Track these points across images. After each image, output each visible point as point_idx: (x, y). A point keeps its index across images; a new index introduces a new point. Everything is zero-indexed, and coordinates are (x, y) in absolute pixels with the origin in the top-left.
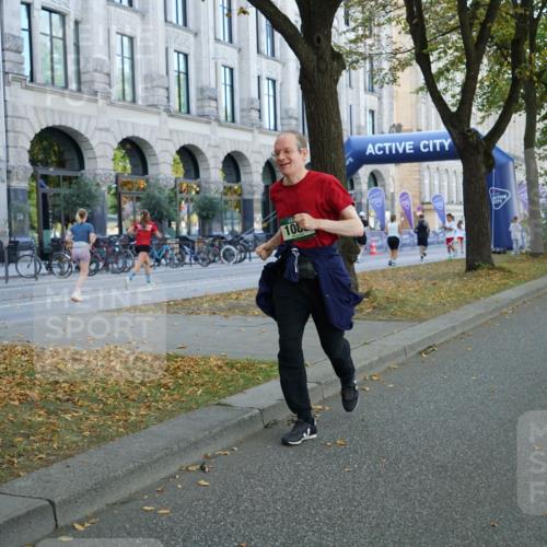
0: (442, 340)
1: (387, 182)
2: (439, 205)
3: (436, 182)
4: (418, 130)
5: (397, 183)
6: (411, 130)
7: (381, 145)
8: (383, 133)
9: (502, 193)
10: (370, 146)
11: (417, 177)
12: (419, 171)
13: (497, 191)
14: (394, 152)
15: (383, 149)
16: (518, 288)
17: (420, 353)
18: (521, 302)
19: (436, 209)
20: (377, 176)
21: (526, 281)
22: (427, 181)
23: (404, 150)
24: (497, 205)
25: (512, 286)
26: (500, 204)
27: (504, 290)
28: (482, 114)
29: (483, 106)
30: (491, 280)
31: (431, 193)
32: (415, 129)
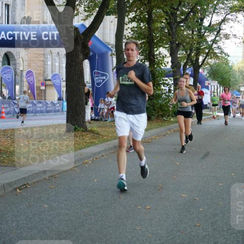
0: (35, 180)
1: (17, 62)
2: (57, 81)
3: (57, 64)
4: (44, 23)
5: (25, 63)
6: (38, 22)
7: (12, 33)
8: (15, 23)
9: (103, 75)
10: (3, 33)
11: (42, 59)
12: (44, 55)
13: (99, 73)
14: (21, 39)
15: (13, 36)
16: (100, 145)
17: (16, 189)
18: (100, 155)
19: (54, 85)
20: (10, 56)
21: (107, 141)
22: (49, 63)
23: (30, 37)
24: (98, 84)
25: (96, 144)
26: (101, 83)
27: (90, 146)
28: (86, 14)
29: (88, 8)
30: (84, 139)
31: (52, 72)
32: (41, 22)
